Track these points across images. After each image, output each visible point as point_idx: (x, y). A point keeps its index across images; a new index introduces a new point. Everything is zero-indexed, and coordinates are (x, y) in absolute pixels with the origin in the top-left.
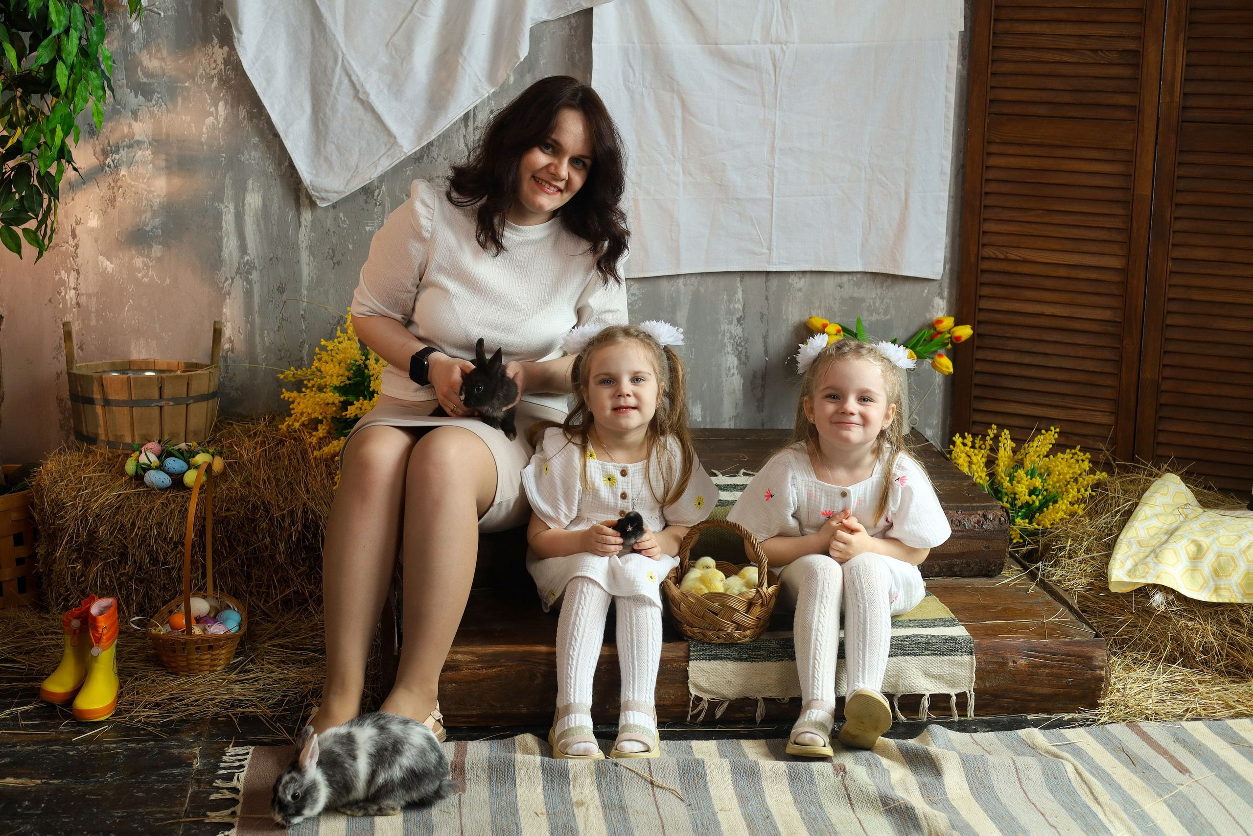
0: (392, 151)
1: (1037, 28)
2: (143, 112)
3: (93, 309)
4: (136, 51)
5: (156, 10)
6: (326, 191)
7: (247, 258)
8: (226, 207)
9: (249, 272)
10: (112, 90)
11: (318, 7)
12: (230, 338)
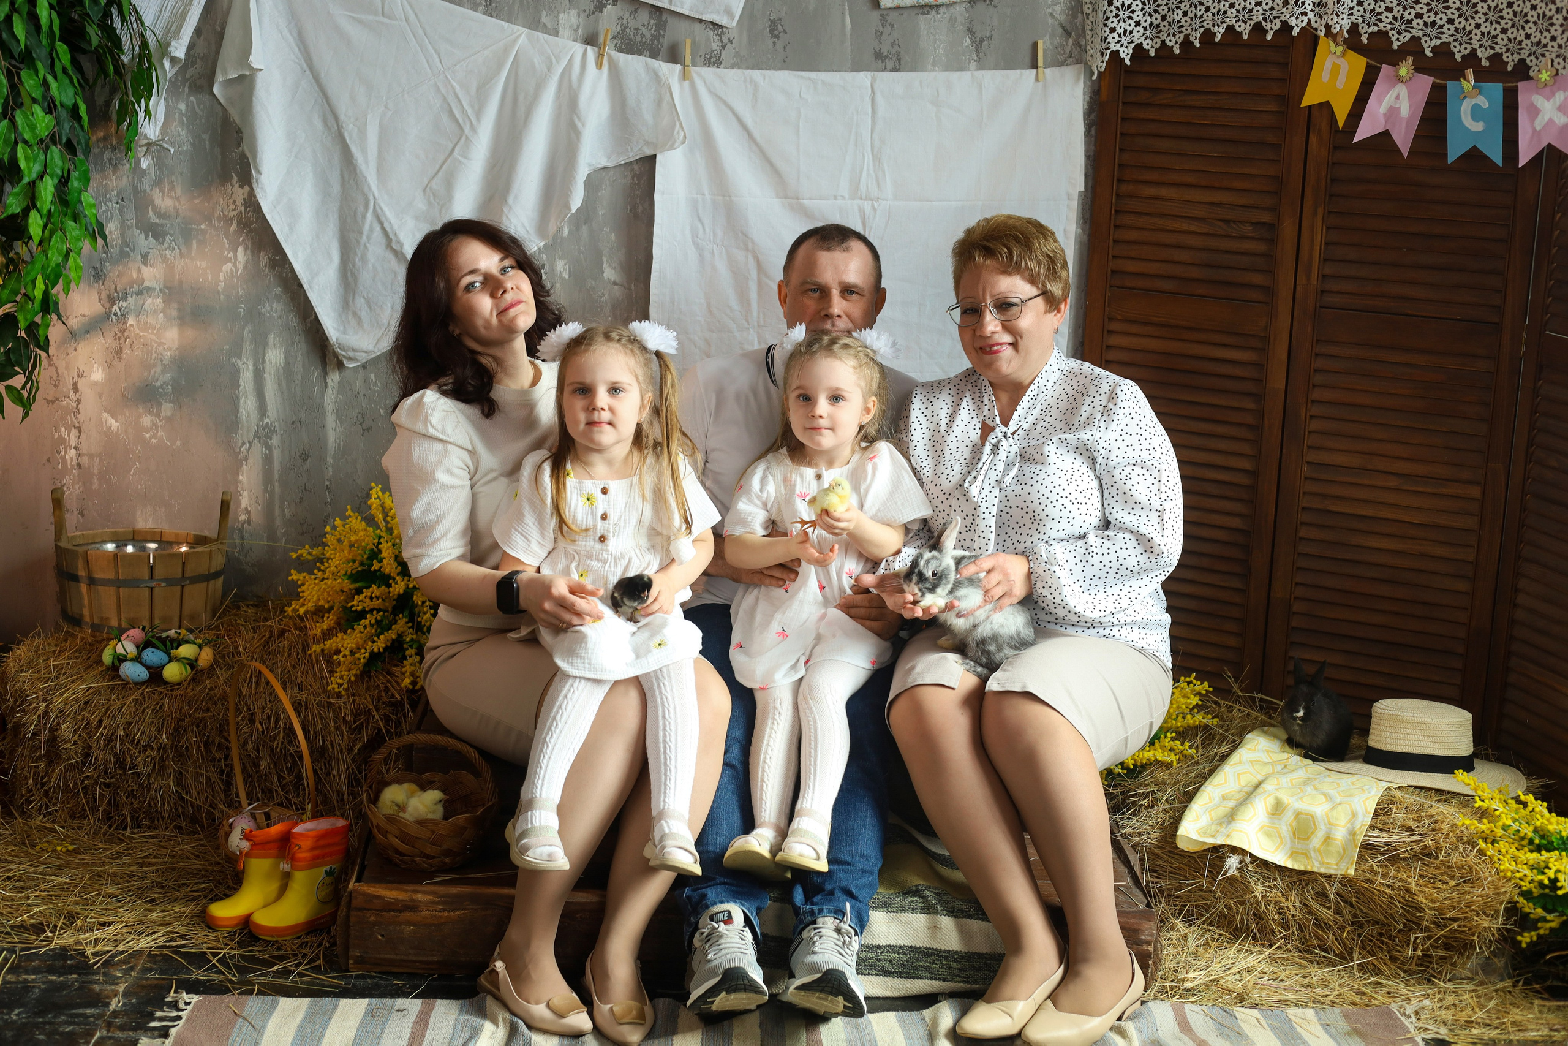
1: (1164, 192)
2: (154, 255)
3: (96, 472)
4: (148, 188)
5: (165, 145)
6: (354, 350)
7: (266, 420)
8: (244, 363)
9: (269, 437)
10: (104, 238)
11: (348, 145)
12: (246, 509)
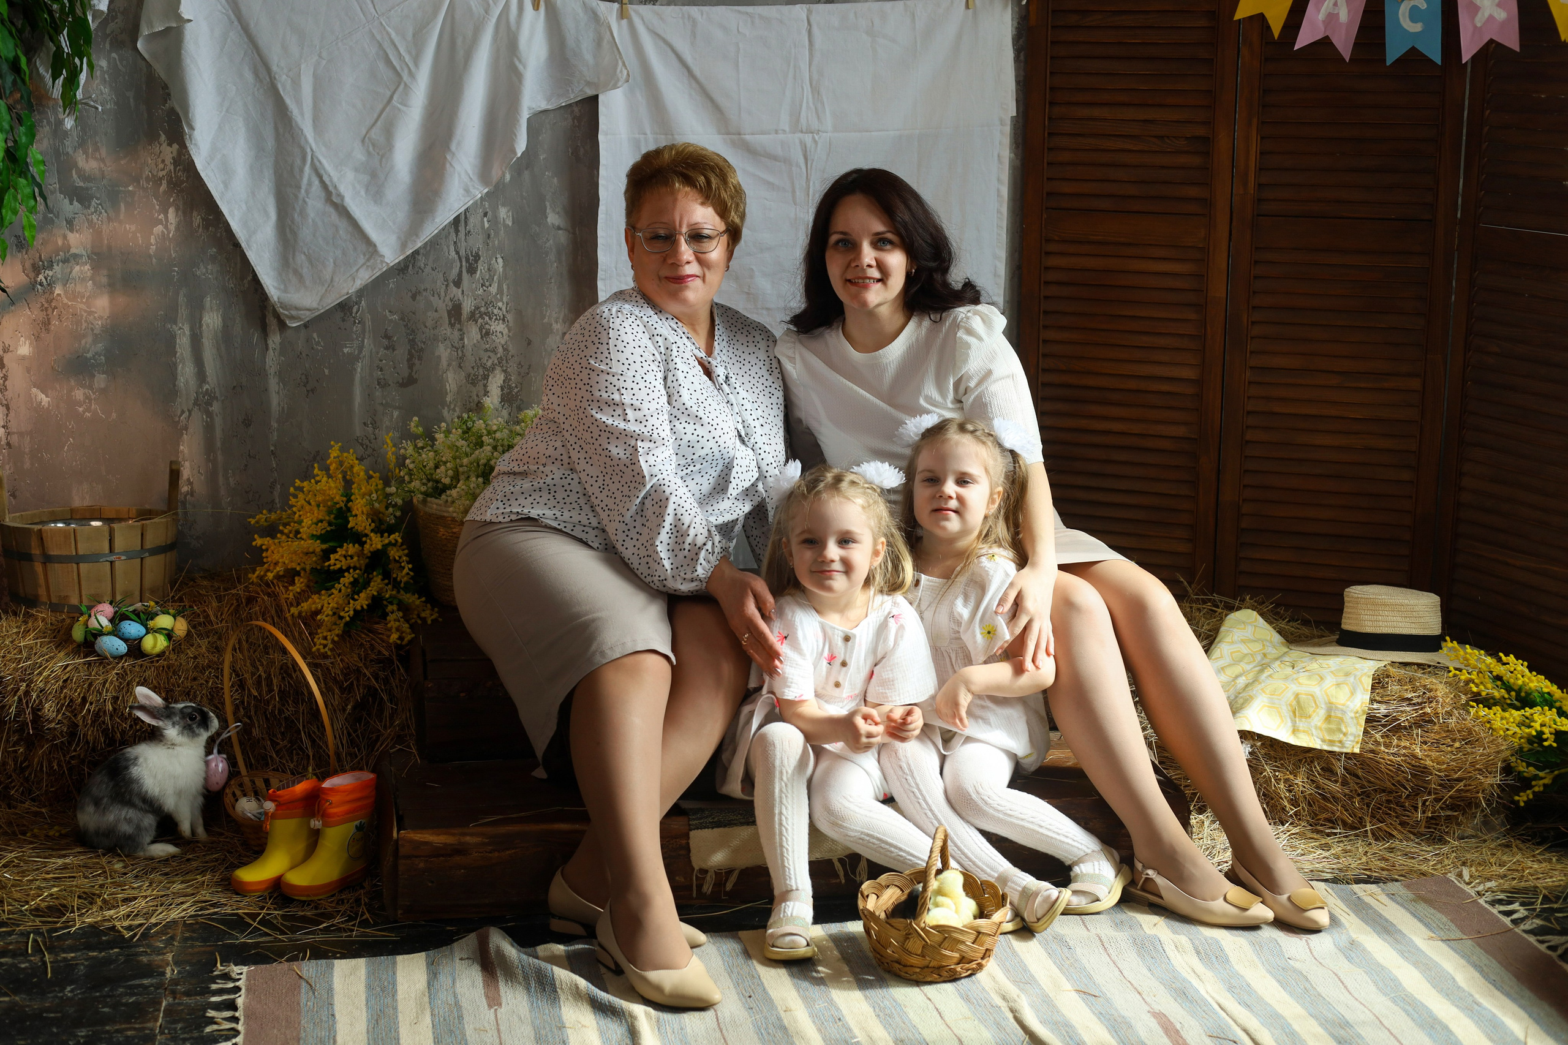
0: (372, 261)
1: (1096, 112)
2: (79, 220)
3: (27, 450)
4: (70, 150)
5: (92, 103)
6: (297, 309)
7: (206, 387)
8: (180, 328)
9: (209, 403)
10: (45, 199)
11: (282, 98)
12: (188, 479)
